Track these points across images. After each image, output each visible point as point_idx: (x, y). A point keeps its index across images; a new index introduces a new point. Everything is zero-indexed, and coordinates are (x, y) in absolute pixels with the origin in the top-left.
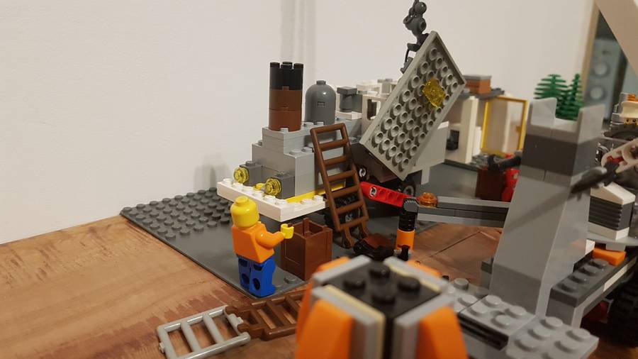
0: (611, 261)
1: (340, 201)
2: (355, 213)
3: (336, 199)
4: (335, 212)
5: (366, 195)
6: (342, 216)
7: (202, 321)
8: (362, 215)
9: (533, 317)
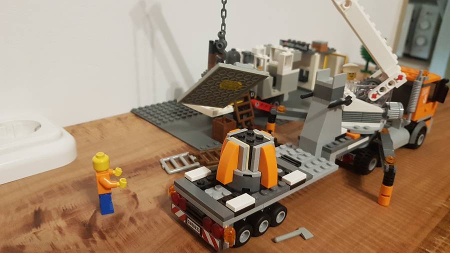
0: (353, 137)
1: (240, 108)
2: (248, 114)
3: (239, 108)
4: (238, 114)
5: (253, 106)
6: (241, 116)
7: (179, 158)
8: (251, 115)
9: (314, 157)
